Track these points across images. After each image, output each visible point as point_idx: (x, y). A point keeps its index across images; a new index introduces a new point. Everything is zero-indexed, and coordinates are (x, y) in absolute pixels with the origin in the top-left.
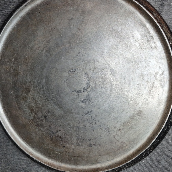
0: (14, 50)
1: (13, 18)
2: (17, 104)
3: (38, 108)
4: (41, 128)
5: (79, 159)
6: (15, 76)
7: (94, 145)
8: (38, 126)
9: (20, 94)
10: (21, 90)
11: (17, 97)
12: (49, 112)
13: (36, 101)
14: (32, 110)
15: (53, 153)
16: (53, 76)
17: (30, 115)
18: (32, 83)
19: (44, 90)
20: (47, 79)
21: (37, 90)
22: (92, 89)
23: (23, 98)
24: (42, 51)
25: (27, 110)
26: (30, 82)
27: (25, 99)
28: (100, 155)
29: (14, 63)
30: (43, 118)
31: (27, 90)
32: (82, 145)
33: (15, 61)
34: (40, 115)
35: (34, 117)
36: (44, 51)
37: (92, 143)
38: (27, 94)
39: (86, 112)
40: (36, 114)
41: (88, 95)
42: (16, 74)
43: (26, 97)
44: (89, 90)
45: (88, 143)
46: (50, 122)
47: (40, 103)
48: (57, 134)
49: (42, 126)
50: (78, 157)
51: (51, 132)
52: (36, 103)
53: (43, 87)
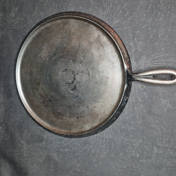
0: (29, 59)
1: (28, 39)
2: (33, 93)
3: (45, 95)
4: (48, 108)
5: (71, 126)
6: (31, 75)
7: (80, 117)
8: (46, 106)
9: (34, 86)
10: (35, 84)
11: (33, 88)
12: (52, 97)
13: (44, 90)
14: (42, 96)
15: (56, 123)
16: (53, 74)
17: (41, 100)
18: (41, 79)
19: (48, 84)
20: (50, 76)
21: (44, 84)
23: (36, 89)
24: (46, 58)
25: (39, 97)
26: (40, 79)
27: (37, 89)
28: (84, 124)
29: (30, 67)
30: (49, 101)
31: (39, 84)
32: (72, 118)
33: (30, 66)
34: (47, 99)
35: (43, 100)
36: (48, 59)
37: (79, 116)
38: (39, 86)
39: (74, 96)
40: (44, 99)
41: (75, 86)
42: (31, 73)
43: (38, 88)
44: (75, 82)
45: (76, 116)
46: (53, 103)
47: (46, 91)
48: (57, 111)
49: (48, 106)
50: (71, 125)
51: (54, 110)
52: (44, 92)
53: (48, 82)
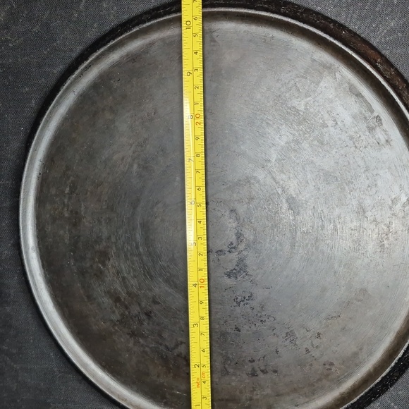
0: (68, 168)
1: (61, 97)
2: (83, 287)
3: (129, 294)
4: (141, 340)
5: (230, 404)
6: (75, 225)
7: (262, 371)
8: (133, 334)
9: (88, 265)
10: (89, 255)
11: (82, 273)
12: (155, 302)
13: (124, 278)
14: (117, 300)
15: (172, 395)
16: (158, 220)
17: (114, 312)
18: (113, 239)
19: (139, 255)
20: (146, 227)
21: (126, 256)
22: (248, 246)
23: (95, 275)
24: (131, 166)
25: (106, 301)
26: (109, 238)
27: (99, 275)
28: (278, 395)
29: (70, 198)
30: (143, 317)
31: (104, 256)
32: (234, 374)
33: (71, 192)
34: (135, 310)
35: (122, 315)
36: (135, 167)
37: (257, 368)
38: (104, 265)
39: (240, 298)
40: (127, 308)
41: (241, 260)
42: (75, 220)
43: (101, 272)
44: (241, 247)
45: (248, 367)
46: (158, 324)
47: (133, 282)
48: (176, 352)
49: (142, 336)
50: (227, 400)
51: (162, 348)
52: (125, 283)
53: (137, 247)
